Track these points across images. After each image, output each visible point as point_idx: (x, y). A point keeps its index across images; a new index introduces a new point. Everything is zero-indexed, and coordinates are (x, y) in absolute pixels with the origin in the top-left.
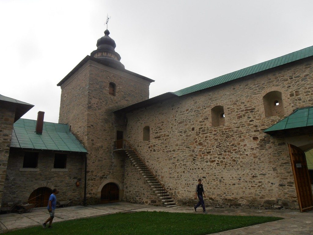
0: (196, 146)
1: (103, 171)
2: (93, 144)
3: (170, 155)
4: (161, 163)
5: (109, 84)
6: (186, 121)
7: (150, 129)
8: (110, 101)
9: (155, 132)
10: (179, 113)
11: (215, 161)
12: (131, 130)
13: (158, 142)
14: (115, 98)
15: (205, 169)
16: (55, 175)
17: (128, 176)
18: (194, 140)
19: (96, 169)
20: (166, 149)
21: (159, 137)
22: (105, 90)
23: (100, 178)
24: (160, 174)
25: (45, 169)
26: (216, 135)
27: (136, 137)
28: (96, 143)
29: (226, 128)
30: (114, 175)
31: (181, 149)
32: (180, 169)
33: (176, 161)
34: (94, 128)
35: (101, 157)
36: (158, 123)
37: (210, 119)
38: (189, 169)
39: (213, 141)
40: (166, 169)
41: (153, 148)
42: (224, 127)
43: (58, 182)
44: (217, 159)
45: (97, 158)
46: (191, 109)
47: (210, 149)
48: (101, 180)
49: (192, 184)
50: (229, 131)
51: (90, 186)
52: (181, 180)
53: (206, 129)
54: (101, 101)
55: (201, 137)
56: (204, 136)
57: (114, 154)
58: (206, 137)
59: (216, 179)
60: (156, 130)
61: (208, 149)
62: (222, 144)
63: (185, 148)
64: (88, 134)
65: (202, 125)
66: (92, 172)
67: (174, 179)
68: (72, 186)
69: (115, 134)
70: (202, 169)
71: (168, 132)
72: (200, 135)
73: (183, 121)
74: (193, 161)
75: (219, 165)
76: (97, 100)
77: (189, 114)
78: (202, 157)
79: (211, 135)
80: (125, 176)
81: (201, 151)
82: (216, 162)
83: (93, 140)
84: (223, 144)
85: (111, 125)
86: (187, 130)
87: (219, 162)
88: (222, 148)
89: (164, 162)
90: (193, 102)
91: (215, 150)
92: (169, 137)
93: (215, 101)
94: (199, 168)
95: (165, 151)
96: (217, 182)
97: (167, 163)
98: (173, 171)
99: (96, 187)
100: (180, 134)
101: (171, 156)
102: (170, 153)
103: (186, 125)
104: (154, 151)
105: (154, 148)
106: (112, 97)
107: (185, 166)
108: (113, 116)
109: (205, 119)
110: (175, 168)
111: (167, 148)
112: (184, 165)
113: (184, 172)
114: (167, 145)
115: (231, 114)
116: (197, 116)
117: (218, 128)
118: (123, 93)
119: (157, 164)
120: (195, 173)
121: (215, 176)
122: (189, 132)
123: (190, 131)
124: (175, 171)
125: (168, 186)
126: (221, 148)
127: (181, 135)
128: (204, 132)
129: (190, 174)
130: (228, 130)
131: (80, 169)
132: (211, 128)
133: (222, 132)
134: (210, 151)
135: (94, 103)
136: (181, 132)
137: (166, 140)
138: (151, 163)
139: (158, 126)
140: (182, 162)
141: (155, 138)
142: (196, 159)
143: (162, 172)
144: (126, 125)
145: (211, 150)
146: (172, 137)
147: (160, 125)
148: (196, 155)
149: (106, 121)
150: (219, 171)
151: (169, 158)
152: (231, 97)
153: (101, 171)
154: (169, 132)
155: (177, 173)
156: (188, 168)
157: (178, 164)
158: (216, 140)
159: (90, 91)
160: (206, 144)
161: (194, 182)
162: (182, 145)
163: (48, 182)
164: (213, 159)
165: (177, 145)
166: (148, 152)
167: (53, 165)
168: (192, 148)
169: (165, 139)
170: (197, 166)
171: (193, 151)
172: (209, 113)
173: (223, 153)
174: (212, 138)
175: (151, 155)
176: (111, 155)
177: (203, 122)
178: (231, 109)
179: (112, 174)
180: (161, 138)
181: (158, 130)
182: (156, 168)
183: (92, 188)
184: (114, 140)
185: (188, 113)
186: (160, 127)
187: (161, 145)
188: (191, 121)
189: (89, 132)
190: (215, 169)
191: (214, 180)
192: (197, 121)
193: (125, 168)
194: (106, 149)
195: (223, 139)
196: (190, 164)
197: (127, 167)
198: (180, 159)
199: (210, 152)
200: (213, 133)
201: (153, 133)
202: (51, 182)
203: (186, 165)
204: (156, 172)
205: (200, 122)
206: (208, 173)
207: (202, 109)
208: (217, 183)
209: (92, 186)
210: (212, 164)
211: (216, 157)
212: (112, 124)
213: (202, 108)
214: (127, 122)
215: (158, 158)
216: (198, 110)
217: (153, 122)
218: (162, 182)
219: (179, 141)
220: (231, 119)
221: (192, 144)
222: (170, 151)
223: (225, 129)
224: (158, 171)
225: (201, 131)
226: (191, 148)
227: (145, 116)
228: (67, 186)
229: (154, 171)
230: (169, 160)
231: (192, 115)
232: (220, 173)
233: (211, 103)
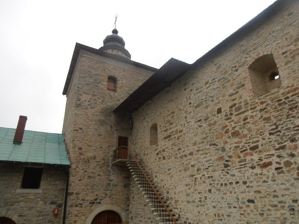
0: (228, 140)
1: (96, 193)
2: (81, 154)
3: (185, 163)
4: (173, 177)
5: (107, 78)
6: (205, 101)
7: (158, 126)
8: (108, 98)
9: (164, 130)
10: (195, 92)
11: (270, 164)
12: (138, 134)
13: (168, 144)
14: (116, 94)
15: (251, 182)
16: (21, 199)
17: (134, 201)
18: (223, 129)
19: (84, 189)
20: (180, 154)
21: (170, 136)
22: (102, 84)
23: (90, 203)
24: (173, 196)
25: (6, 189)
26: (266, 110)
27: (142, 142)
28: (85, 152)
29: (287, 90)
30: (113, 198)
31: (203, 150)
32: (204, 185)
33: (195, 172)
34: (83, 132)
35: (93, 171)
36: (167, 115)
37: (249, 85)
38: (219, 185)
39: (262, 123)
40: (181, 188)
41: (161, 155)
42: (282, 91)
43: (26, 209)
44: (275, 159)
45: (86, 173)
46: (213, 80)
47: (255, 140)
48: (92, 206)
49: (228, 216)
50: (293, 95)
51: (72, 216)
52: (206, 207)
53: (243, 104)
54: (96, 98)
55: (235, 120)
56: (240, 118)
57: (114, 167)
58: (245, 119)
59: (279, 205)
60: (166, 127)
61: (251, 141)
62: (282, 124)
63: (208, 147)
64: (73, 140)
65: (234, 100)
66: (77, 194)
67: (195, 204)
68: (46, 215)
69: (115, 141)
70: (245, 183)
71: (181, 125)
72: (233, 117)
73: (202, 102)
74: (225, 169)
75: (282, 172)
76: (90, 97)
77: (211, 88)
78: (242, 158)
79: (254, 114)
80: (131, 201)
81: (239, 146)
82: (275, 166)
83: (80, 149)
84: (284, 125)
85: (109, 128)
86: (210, 115)
87: (282, 165)
88: (284, 133)
89: (177, 176)
90: (214, 68)
91: (267, 140)
92: (182, 133)
93: (255, 51)
94: (237, 183)
95: (178, 156)
96: (283, 211)
97: (181, 176)
98: (192, 190)
99: (83, 218)
100: (199, 123)
101: (187, 164)
102: (186, 158)
103: (207, 107)
104: (164, 158)
105: (163, 154)
106: (112, 93)
107: (211, 179)
108: (113, 117)
109: (238, 88)
110: (195, 184)
111: (180, 151)
112: (209, 177)
113: (210, 191)
114: (180, 146)
115: (293, 62)
116: (224, 88)
117: (267, 96)
118: (127, 89)
119: (169, 179)
120: (231, 192)
121: (275, 196)
122: (214, 117)
123: (214, 115)
124: (195, 189)
125: (185, 217)
126: (281, 134)
127: (200, 126)
128: (241, 111)
129: (222, 195)
130: (291, 94)
131: (61, 189)
132: (252, 101)
133: (277, 101)
134: (257, 144)
135: (85, 101)
136: (200, 120)
137: (178, 139)
138: (161, 178)
139: (167, 121)
140: (205, 173)
141: (165, 138)
142: (229, 163)
143: (175, 193)
144: (132, 129)
145: (258, 141)
146: (187, 132)
147: (169, 118)
148: (230, 157)
149: (102, 123)
150: (284, 187)
151: (184, 167)
152: (285, 32)
153: (93, 192)
154: (183, 125)
155: (199, 193)
156: (216, 182)
157: (198, 176)
158: (268, 119)
159: (80, 86)
160: (246, 132)
161: (230, 210)
162: (203, 142)
163: (9, 209)
164: (265, 161)
165: (195, 144)
166: (156, 161)
167: (19, 184)
168: (220, 144)
169: (177, 137)
170: (234, 178)
171: (223, 150)
172: (245, 75)
173: (288, 144)
174: (256, 118)
175: (161, 166)
176: (109, 169)
177: (236, 93)
178: (290, 53)
179: (110, 197)
180: (172, 137)
181: (168, 126)
182: (167, 186)
183: (77, 218)
184: (114, 149)
185: (209, 87)
186: (169, 121)
187: (172, 148)
188: (215, 99)
189: (76, 138)
190: (274, 181)
191: (276, 206)
192: (224, 96)
193: (131, 189)
194: (100, 161)
195: (283, 115)
196: (220, 175)
197: (133, 187)
198: (202, 167)
199: (256, 147)
200: (258, 108)
201: (161, 132)
202: (14, 209)
203: (212, 177)
204: (168, 193)
205: (230, 96)
206: (259, 192)
207: (232, 73)
208: (282, 214)
209: (76, 216)
210: (265, 171)
211: (273, 155)
212: (111, 127)
213: (230, 72)
214: (133, 124)
215: (169, 170)
216: (225, 76)
217: (161, 115)
218: (176, 210)
219: (198, 136)
220: (294, 71)
221: (221, 136)
222: (186, 156)
223: (283, 94)
224: (169, 191)
225: (233, 110)
226: (218, 144)
227: (152, 110)
228: (39, 216)
229: (164, 191)
230: (185, 170)
231: (214, 89)
232: (287, 189)
233: (246, 58)
